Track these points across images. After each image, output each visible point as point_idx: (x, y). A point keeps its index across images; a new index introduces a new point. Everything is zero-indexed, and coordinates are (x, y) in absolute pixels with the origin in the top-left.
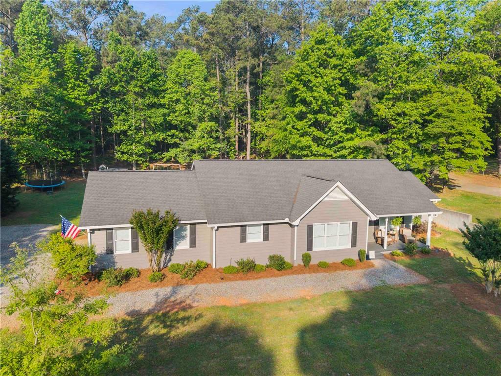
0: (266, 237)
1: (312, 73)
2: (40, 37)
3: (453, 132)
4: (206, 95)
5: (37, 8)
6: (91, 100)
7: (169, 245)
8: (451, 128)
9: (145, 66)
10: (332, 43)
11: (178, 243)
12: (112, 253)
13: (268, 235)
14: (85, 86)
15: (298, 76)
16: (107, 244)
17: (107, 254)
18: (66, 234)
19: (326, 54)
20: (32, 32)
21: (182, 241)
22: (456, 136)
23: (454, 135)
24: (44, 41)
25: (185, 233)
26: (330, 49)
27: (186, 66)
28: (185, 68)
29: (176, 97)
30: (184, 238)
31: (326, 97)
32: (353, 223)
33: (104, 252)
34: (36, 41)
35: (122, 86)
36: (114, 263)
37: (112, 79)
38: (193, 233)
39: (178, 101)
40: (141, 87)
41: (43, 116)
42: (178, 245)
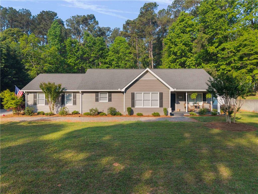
0: (110, 100)
1: (177, 37)
2: (57, 36)
3: (252, 52)
4: (127, 56)
5: (56, 25)
6: (77, 63)
7: (63, 103)
8: (250, 50)
9: (98, 44)
10: (187, 20)
11: (67, 102)
12: (36, 104)
13: (111, 98)
14: (75, 57)
15: (170, 40)
16: (34, 100)
17: (34, 105)
18: (17, 94)
19: (184, 26)
20: (53, 35)
21: (69, 102)
22: (254, 55)
23: (252, 54)
24: (58, 38)
25: (71, 97)
26: (186, 23)
27: (118, 44)
28: (117, 44)
29: (112, 58)
30: (70, 100)
31: (183, 47)
32: (160, 93)
33: (32, 104)
34: (55, 38)
35: (88, 54)
36: (37, 109)
37: (83, 51)
38: (75, 97)
39: (113, 60)
40: (96, 54)
41: (50, 67)
42: (67, 103)
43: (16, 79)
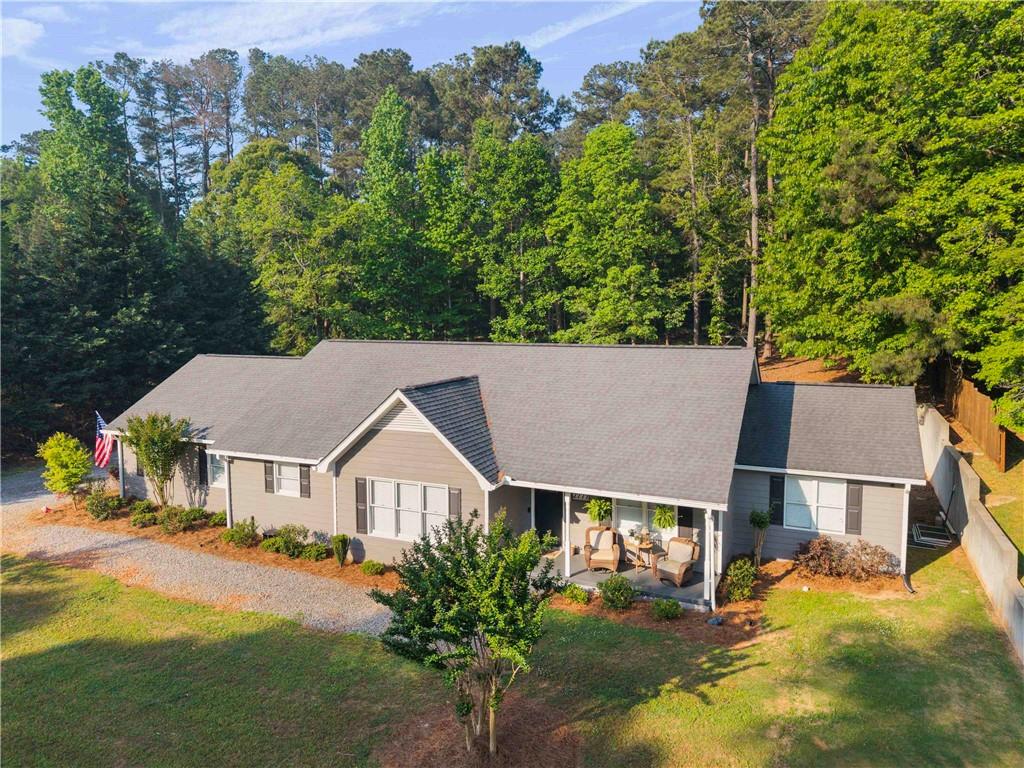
0: (305, 492)
7: (203, 477)
13: (309, 486)
17: (138, 475)
21: (221, 474)
30: (223, 469)
32: (450, 489)
33: (135, 471)
36: (146, 490)
42: (214, 479)
43: (186, 349)
